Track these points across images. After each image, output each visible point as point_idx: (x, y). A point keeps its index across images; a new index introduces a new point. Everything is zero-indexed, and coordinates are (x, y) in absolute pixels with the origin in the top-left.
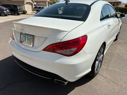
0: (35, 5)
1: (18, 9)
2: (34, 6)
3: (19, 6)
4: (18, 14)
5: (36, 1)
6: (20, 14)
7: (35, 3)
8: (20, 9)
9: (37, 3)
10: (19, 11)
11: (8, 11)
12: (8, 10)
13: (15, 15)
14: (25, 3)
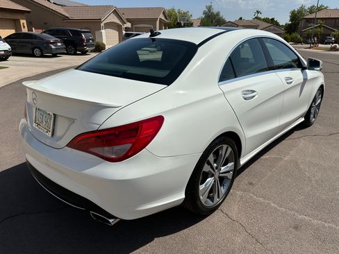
0: (127, 29)
1: (83, 40)
2: (124, 32)
3: (86, 34)
4: (84, 53)
5: (129, 20)
6: (87, 51)
7: (129, 25)
8: (88, 40)
9: (132, 25)
10: (85, 46)
11: (59, 44)
12: (59, 42)
13: (75, 54)
14: (102, 24)
